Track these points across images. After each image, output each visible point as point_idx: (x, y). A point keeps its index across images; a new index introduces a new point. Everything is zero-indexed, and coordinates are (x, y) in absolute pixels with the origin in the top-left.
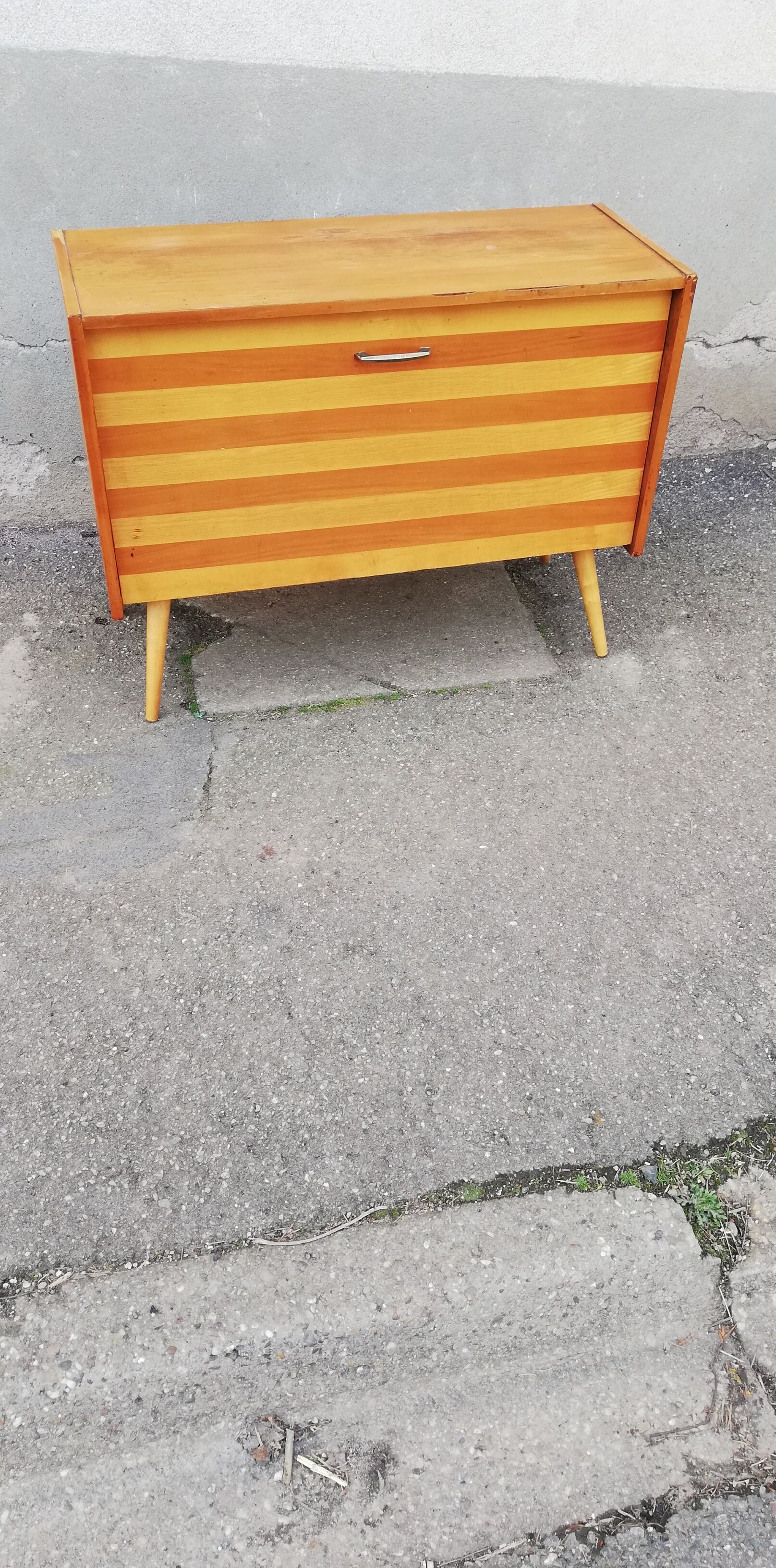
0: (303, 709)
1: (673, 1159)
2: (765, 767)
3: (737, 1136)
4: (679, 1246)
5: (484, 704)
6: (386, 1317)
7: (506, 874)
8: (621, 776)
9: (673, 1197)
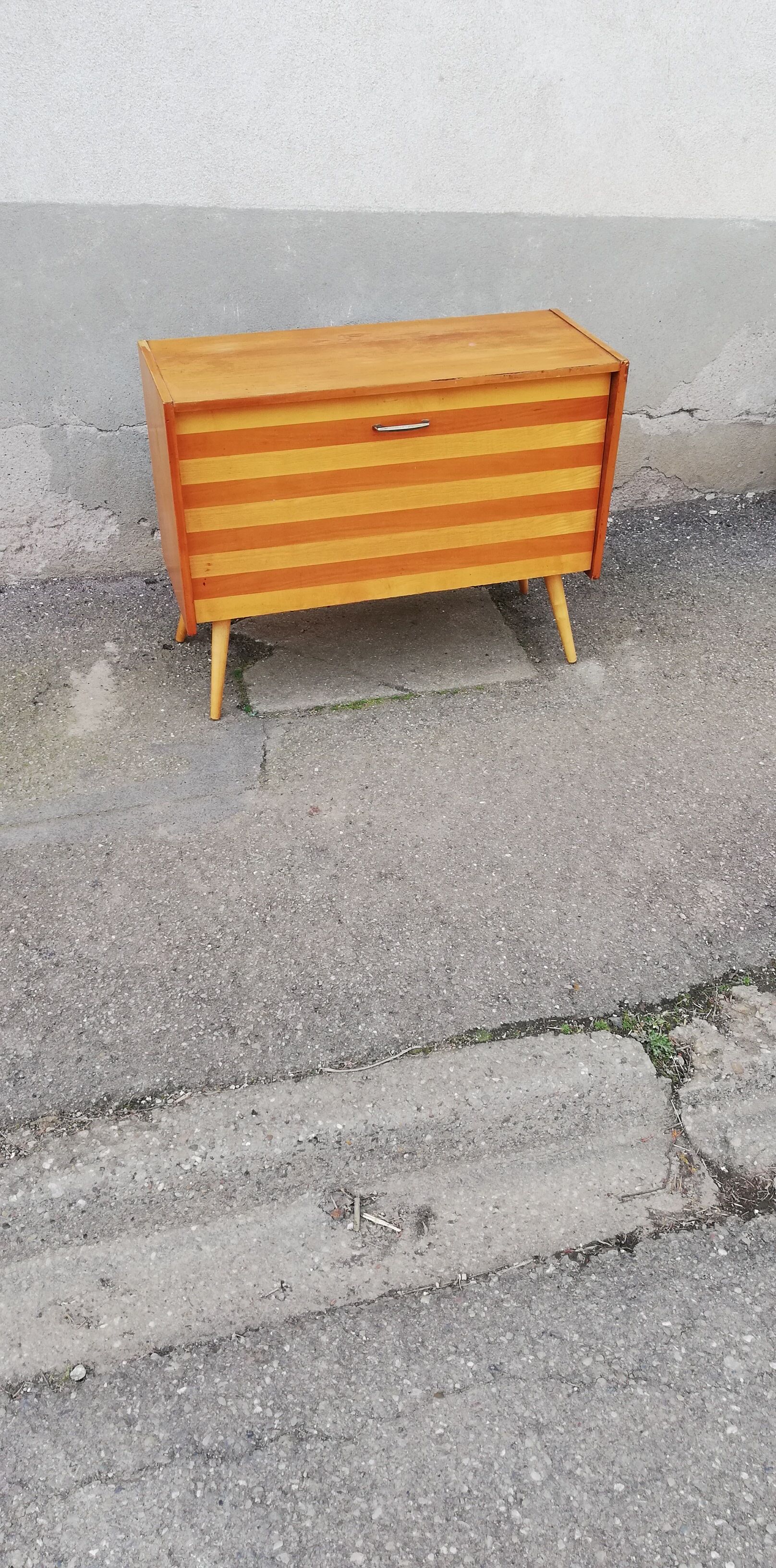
0: (334, 707)
1: (634, 1013)
3: (683, 998)
4: (639, 1068)
5: (479, 700)
6: (424, 1116)
7: (501, 821)
8: (590, 750)
9: (634, 1037)
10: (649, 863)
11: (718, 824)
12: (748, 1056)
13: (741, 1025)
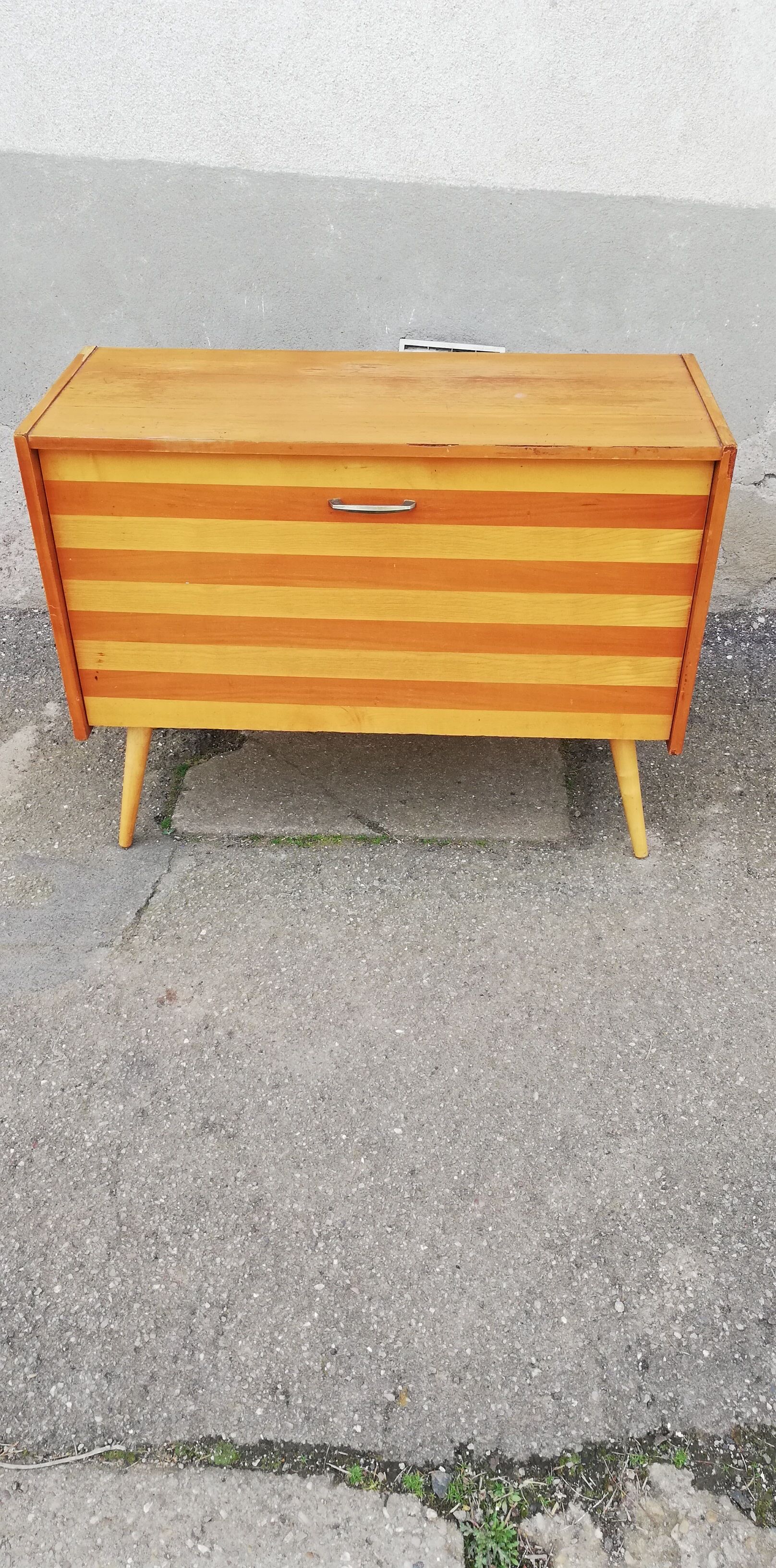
0: (276, 840)
1: (477, 1471)
2: (766, 992)
3: (566, 1460)
5: (470, 863)
7: (413, 1069)
8: (590, 973)
9: (457, 1521)
10: (603, 1192)
11: (736, 1146)
13: (641, 1542)
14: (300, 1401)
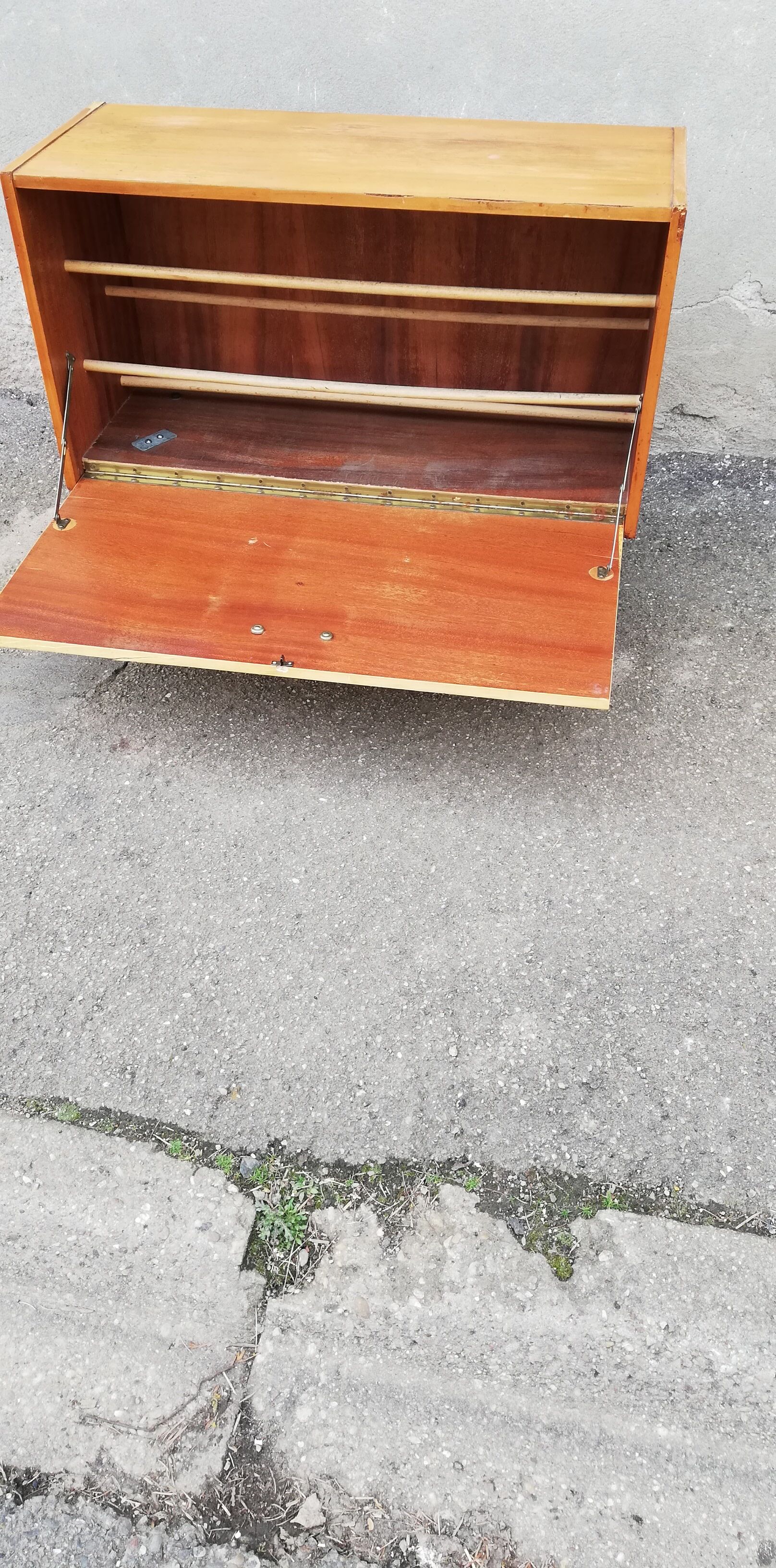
1: (285, 1164)
3: (368, 1168)
4: (220, 1246)
7: (325, 832)
8: (520, 773)
9: (253, 1197)
10: (469, 957)
11: (611, 936)
12: (388, 1297)
13: (416, 1245)
14: (143, 1082)
